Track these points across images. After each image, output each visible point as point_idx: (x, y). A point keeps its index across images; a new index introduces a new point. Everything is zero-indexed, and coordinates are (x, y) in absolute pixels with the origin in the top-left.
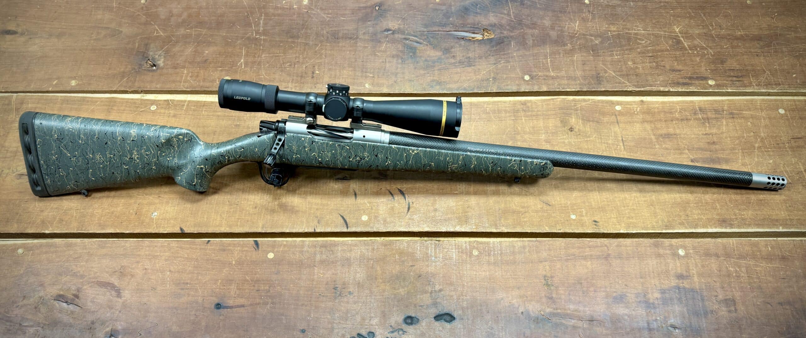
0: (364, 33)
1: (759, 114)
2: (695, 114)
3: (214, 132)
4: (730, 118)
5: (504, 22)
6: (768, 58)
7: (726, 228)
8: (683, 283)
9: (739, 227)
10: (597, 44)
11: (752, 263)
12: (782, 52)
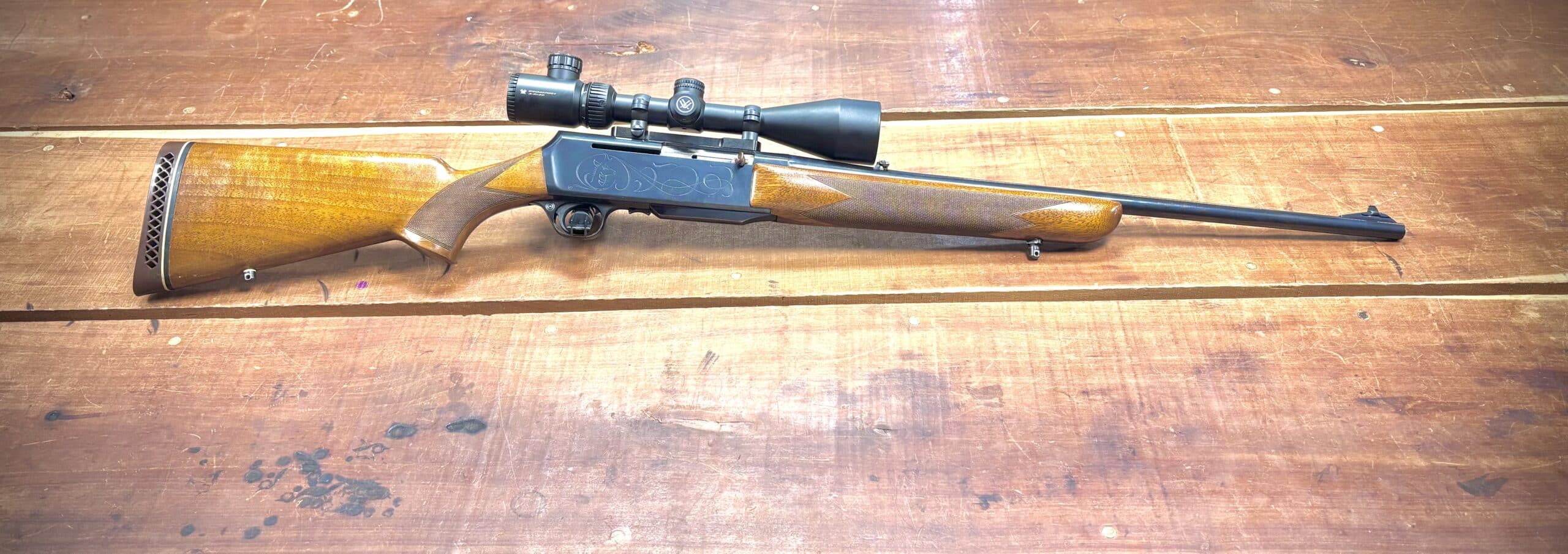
0: (439, 50)
1: (1079, 138)
2: (971, 141)
3: (139, 179)
4: (1029, 145)
5: (674, 33)
6: (1104, 69)
7: (998, 285)
8: (911, 364)
9: (1022, 283)
10: (821, 59)
11: (1037, 333)
12: (1130, 60)
